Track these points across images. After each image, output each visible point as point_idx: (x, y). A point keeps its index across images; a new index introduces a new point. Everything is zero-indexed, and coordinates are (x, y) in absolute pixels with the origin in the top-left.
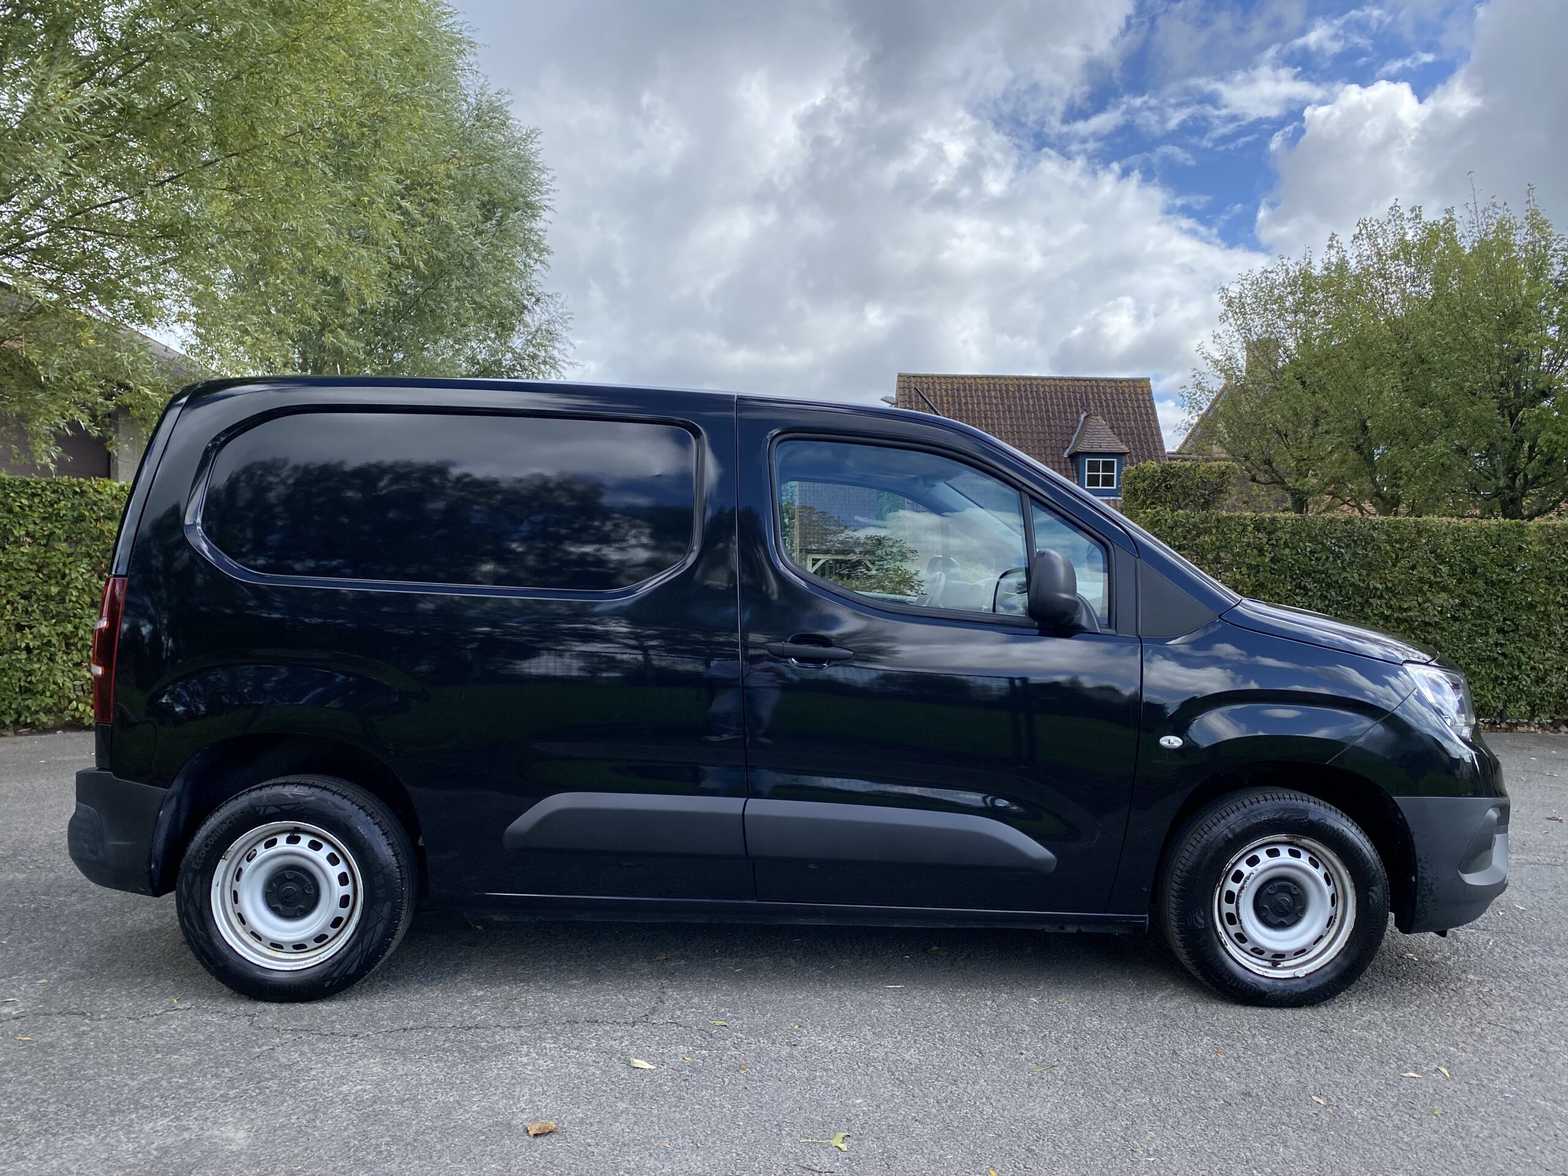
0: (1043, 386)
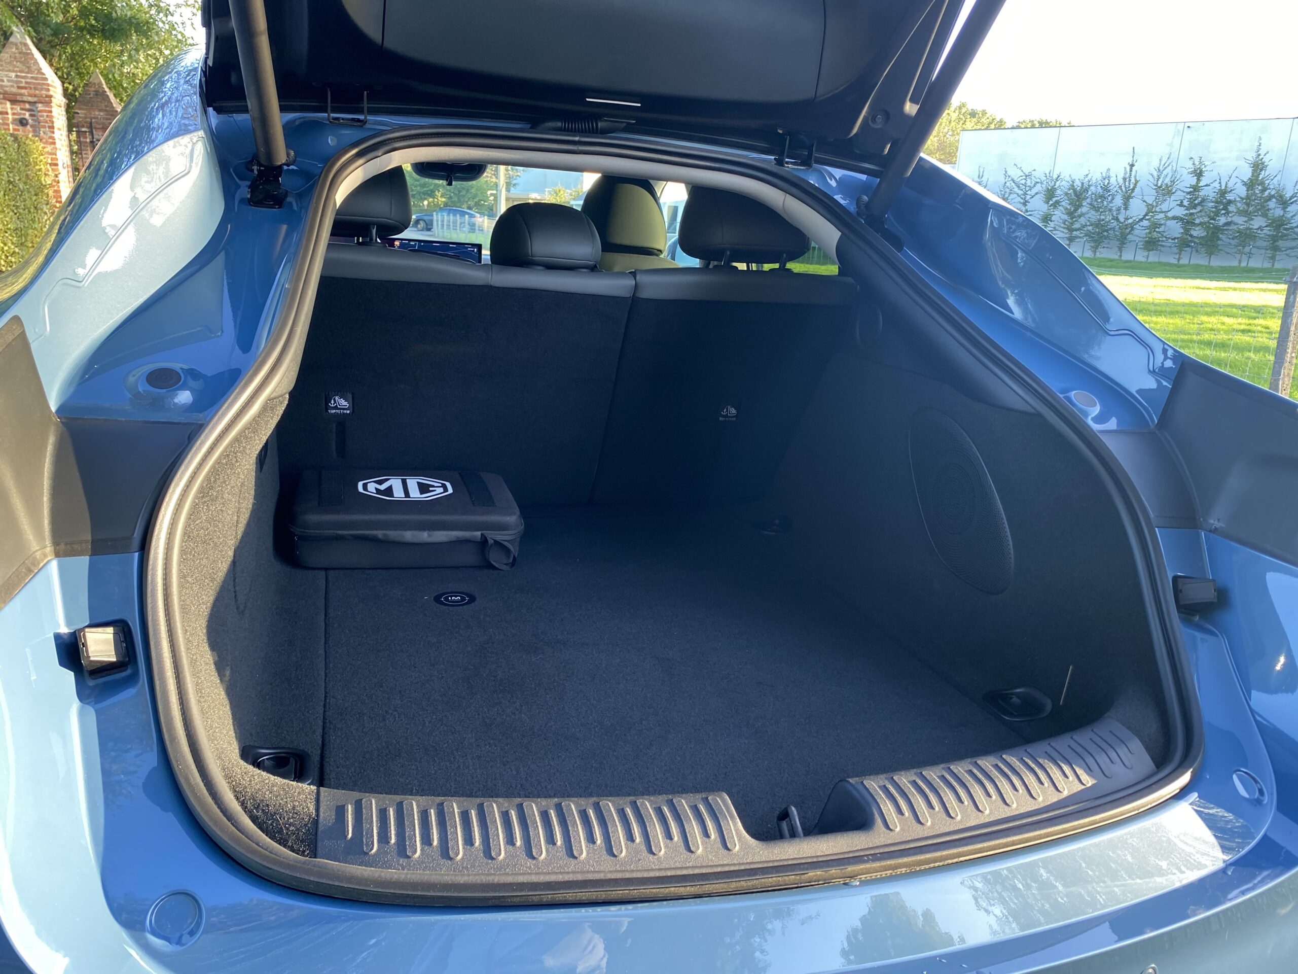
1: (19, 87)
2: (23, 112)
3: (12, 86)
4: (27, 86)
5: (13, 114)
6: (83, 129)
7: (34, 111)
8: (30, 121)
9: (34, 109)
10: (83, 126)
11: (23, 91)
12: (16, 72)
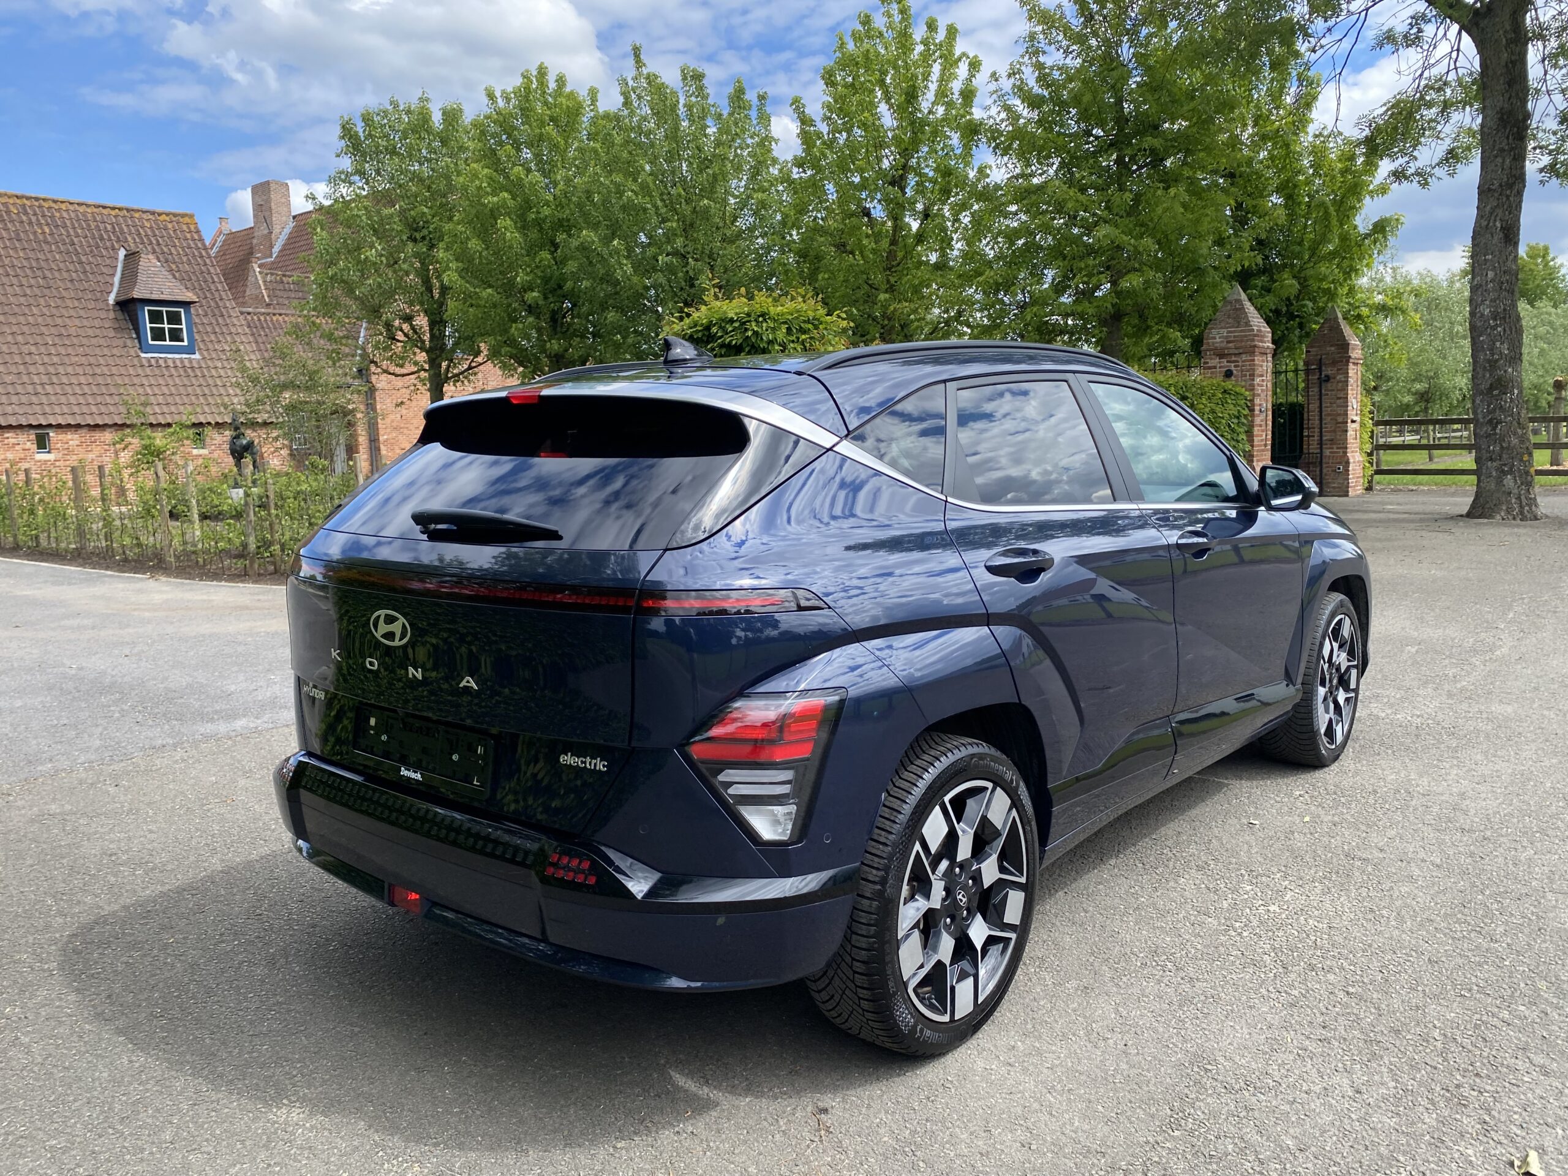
0: (59, 210)
1: (1229, 342)
2: (1228, 364)
3: (1222, 342)
4: (1236, 339)
5: (1221, 367)
6: (1313, 367)
7: (1239, 362)
8: (1235, 372)
9: (1240, 359)
10: (1312, 364)
11: (1231, 345)
12: (1228, 328)
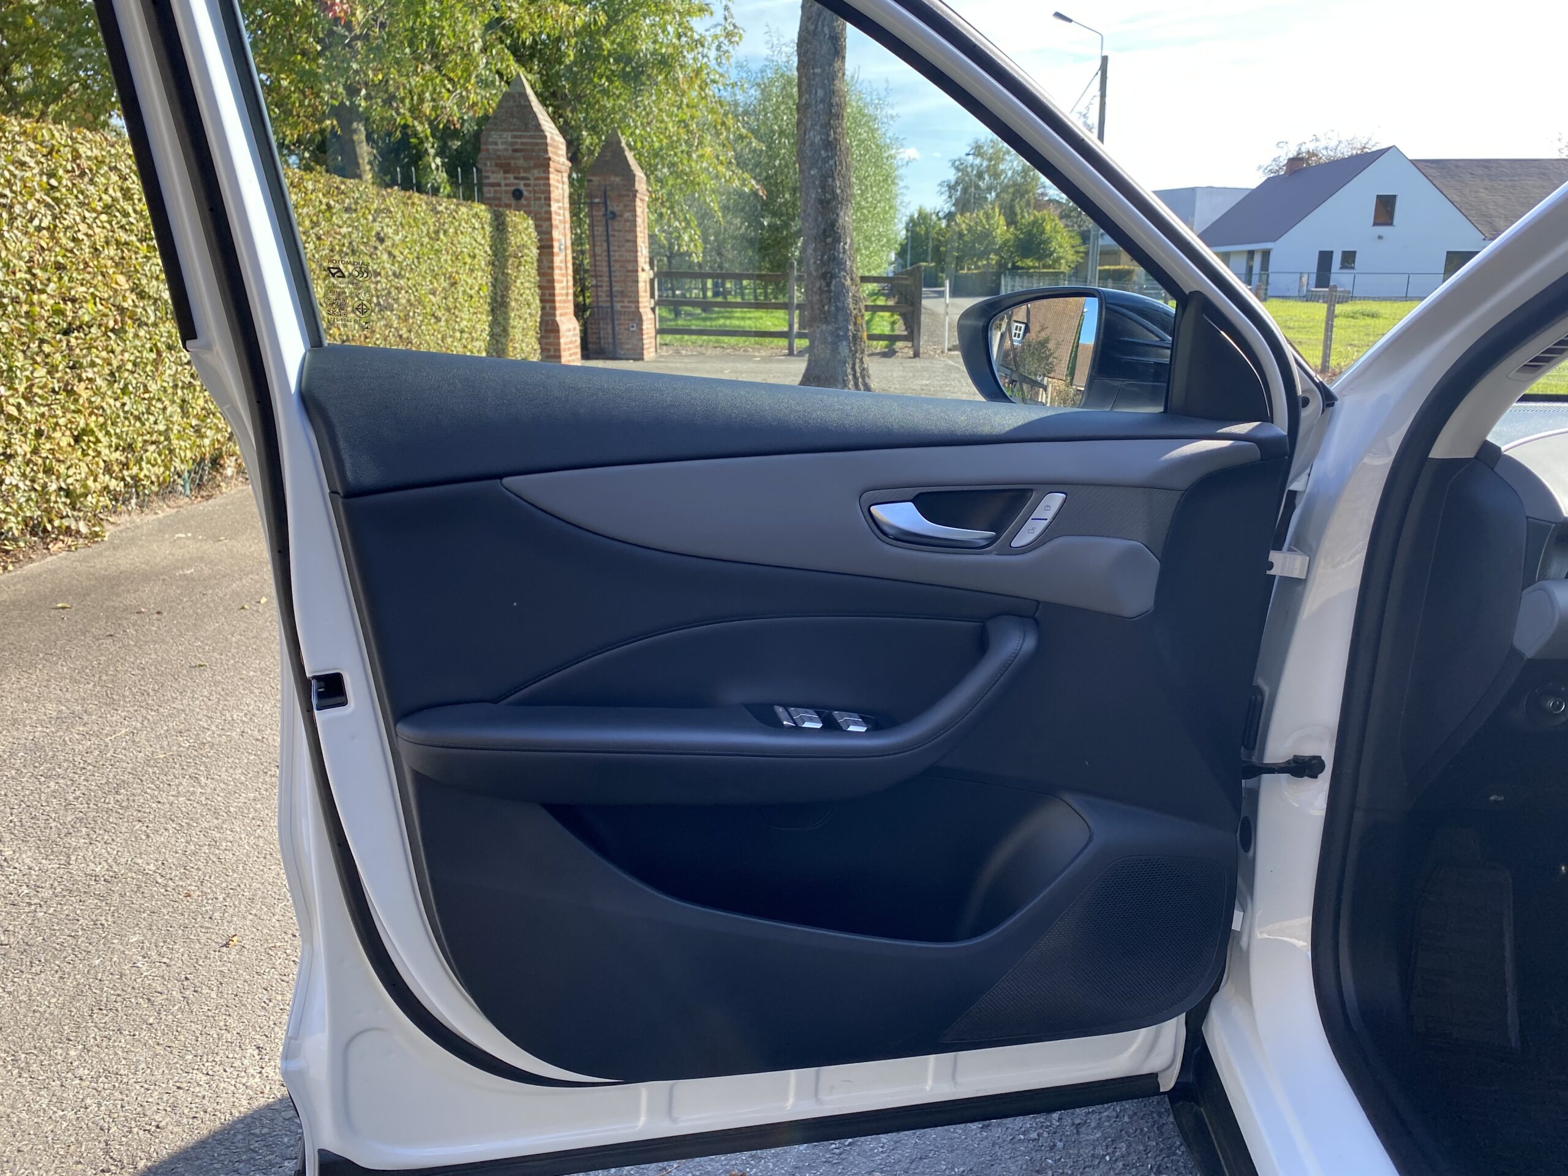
1: (515, 151)
2: (516, 181)
3: (506, 150)
4: (523, 147)
5: (506, 185)
6: (597, 200)
7: (528, 179)
8: (525, 193)
9: (529, 176)
10: (596, 197)
11: (518, 154)
12: (512, 131)
